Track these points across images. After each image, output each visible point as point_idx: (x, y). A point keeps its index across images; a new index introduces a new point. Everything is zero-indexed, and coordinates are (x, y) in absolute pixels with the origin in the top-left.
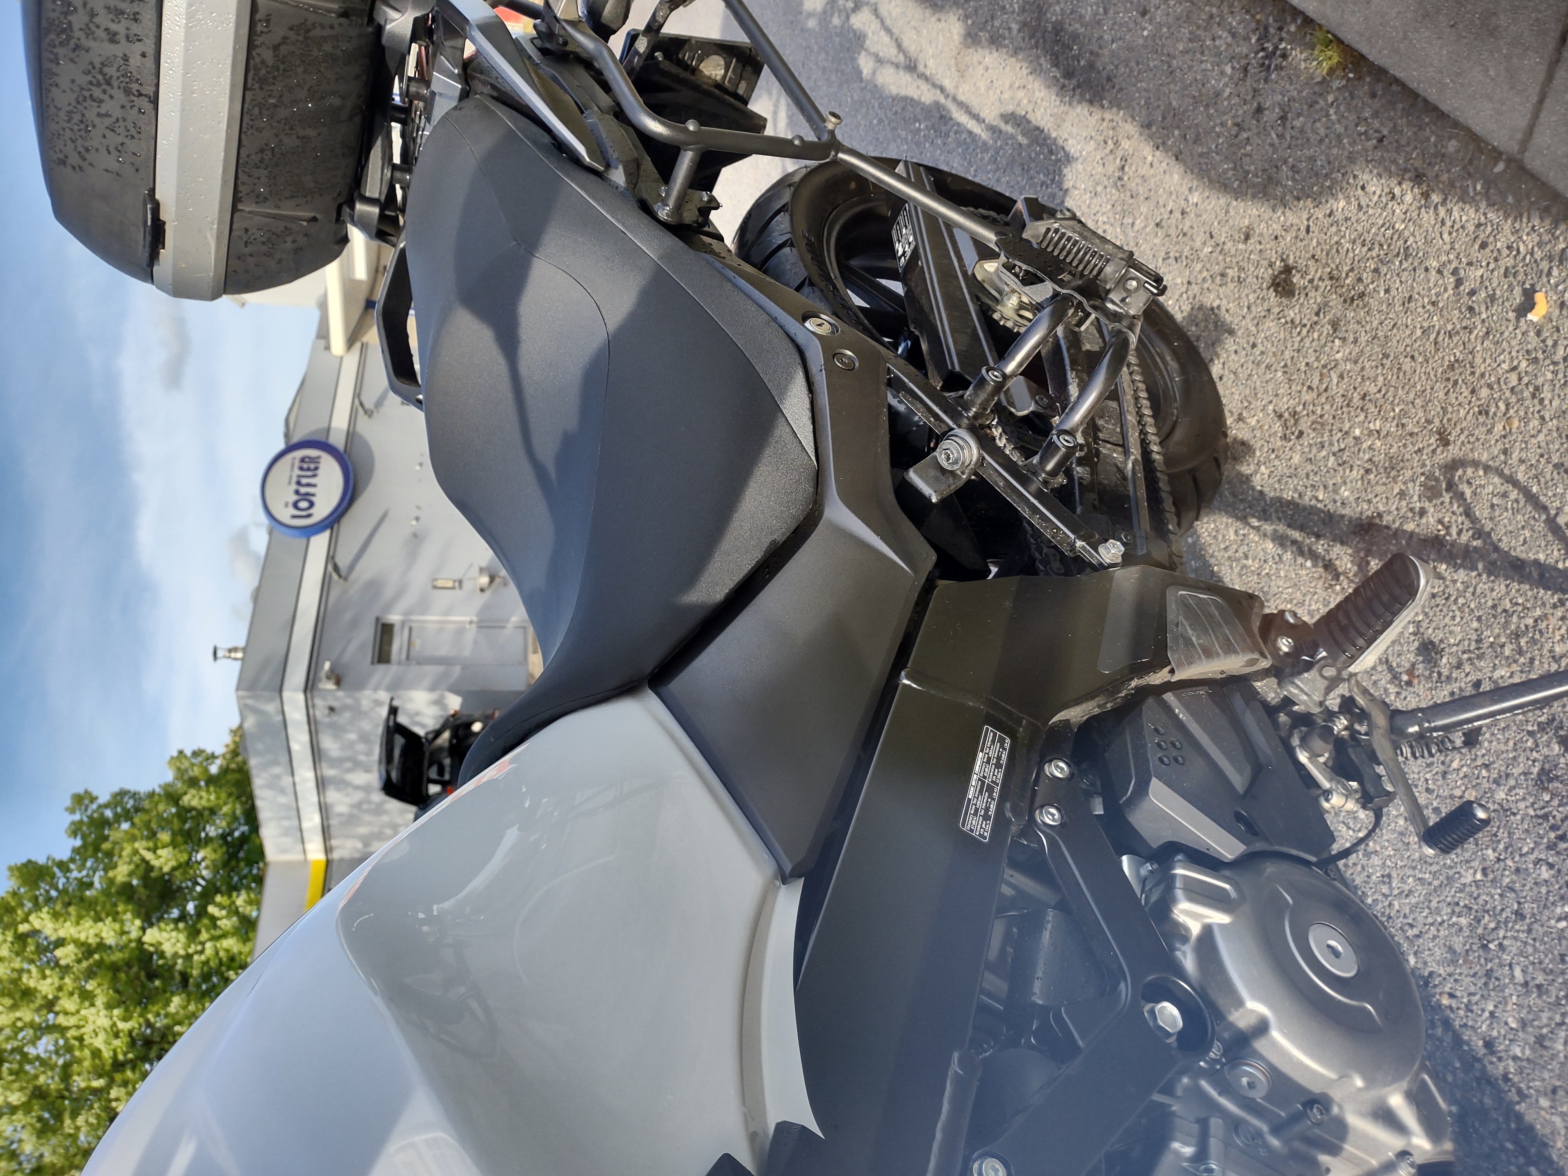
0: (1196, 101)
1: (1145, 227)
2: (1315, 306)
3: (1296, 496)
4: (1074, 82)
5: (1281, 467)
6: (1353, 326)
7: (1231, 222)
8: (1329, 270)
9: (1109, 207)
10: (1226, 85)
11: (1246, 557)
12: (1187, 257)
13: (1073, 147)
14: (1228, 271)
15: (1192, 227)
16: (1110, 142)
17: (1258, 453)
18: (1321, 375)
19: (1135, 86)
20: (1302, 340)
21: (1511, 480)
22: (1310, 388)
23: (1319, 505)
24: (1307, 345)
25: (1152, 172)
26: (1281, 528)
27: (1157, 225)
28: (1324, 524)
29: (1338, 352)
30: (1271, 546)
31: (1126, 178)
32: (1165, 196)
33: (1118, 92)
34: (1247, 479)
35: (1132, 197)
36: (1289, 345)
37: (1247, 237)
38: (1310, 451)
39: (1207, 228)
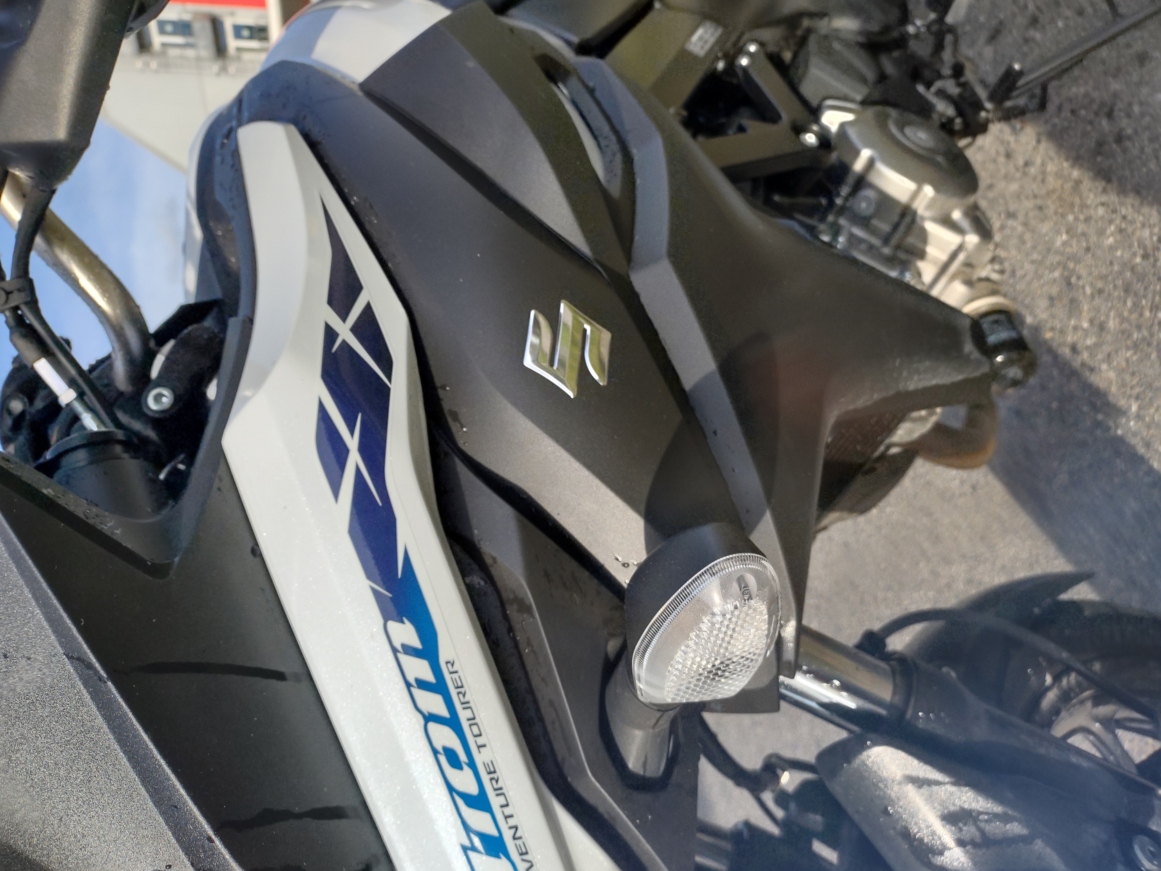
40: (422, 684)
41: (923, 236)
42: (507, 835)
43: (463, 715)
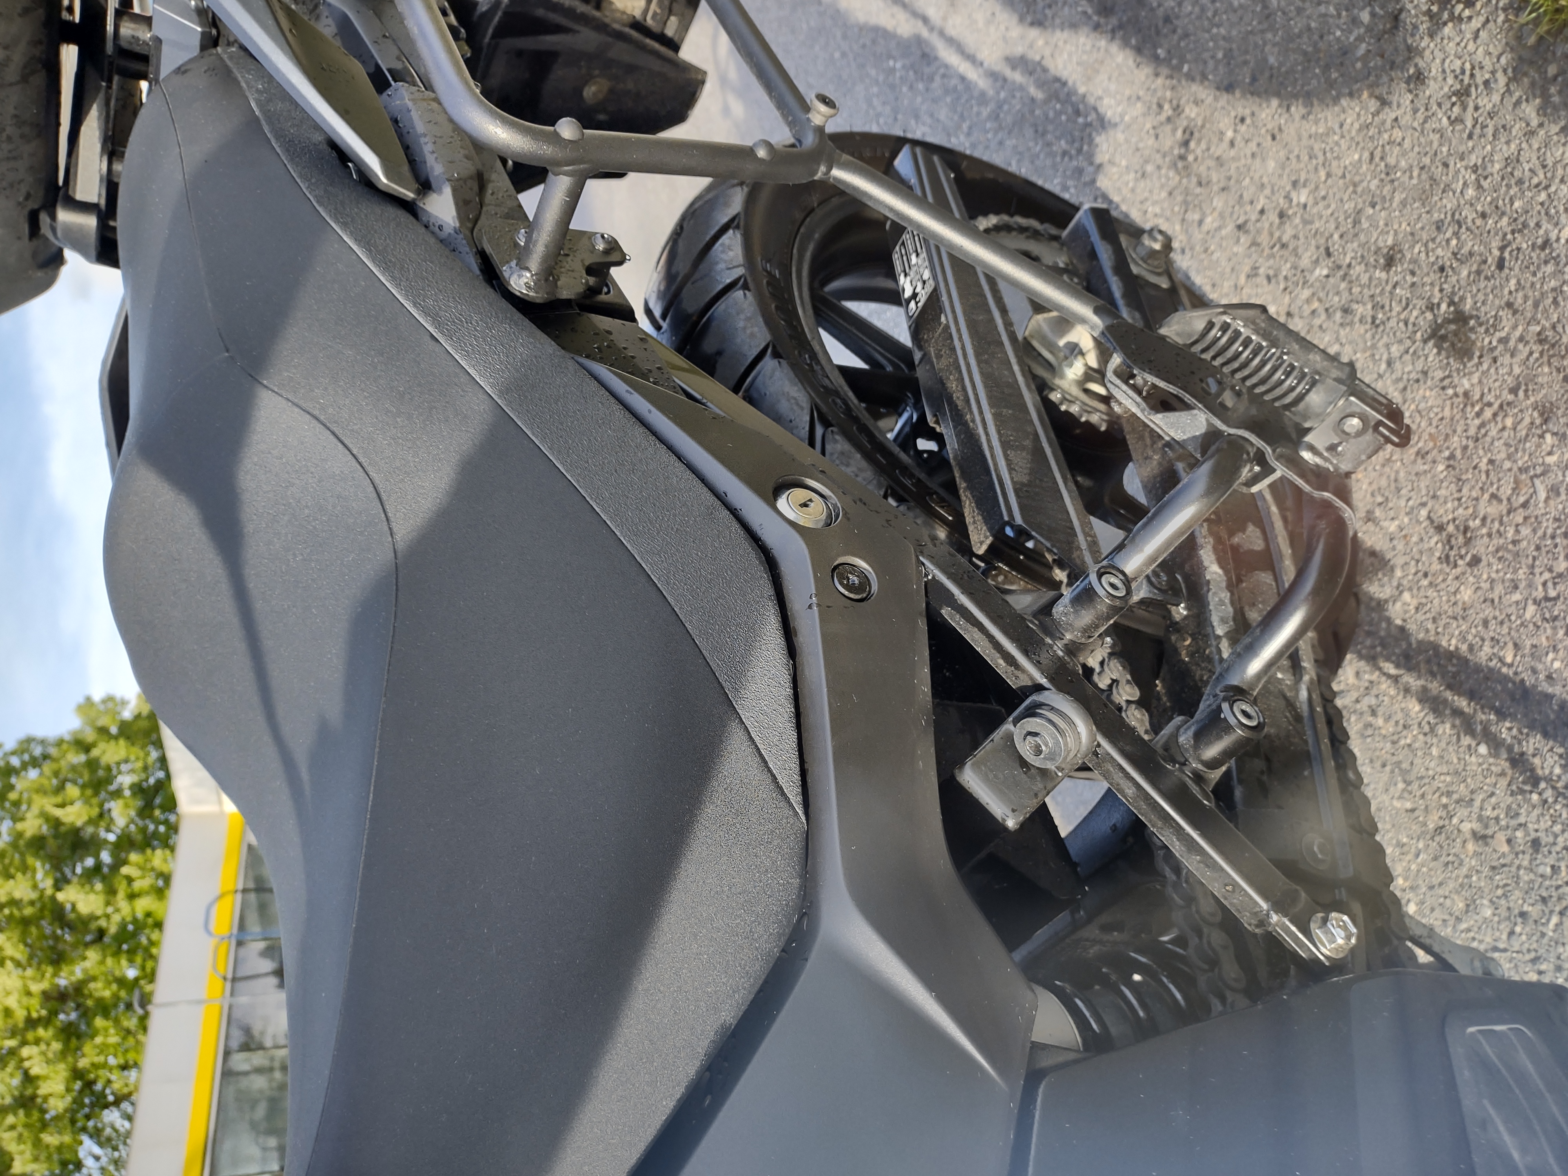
0: (1308, 58)
1: (1219, 228)
2: (1510, 380)
3: (1464, 647)
4: (1114, 21)
5: (1438, 601)
7: (1362, 237)
8: (1538, 329)
9: (1164, 194)
10: (1360, 39)
11: (1374, 713)
12: (1286, 278)
13: (1110, 108)
14: (1355, 306)
15: (1295, 237)
16: (1166, 106)
17: (1398, 573)
18: (1517, 482)
19: (1208, 31)
20: (1483, 425)
22: (1494, 496)
23: (1504, 670)
24: (1493, 432)
25: (1232, 153)
26: (1435, 687)
27: (1239, 227)
28: (1513, 699)
29: (1550, 453)
30: (1417, 708)
31: (1191, 158)
32: (1252, 189)
33: (1181, 39)
34: (1378, 606)
35: (1200, 184)
36: (1459, 429)
37: (1390, 262)
38: (1492, 589)
39: (1322, 241)
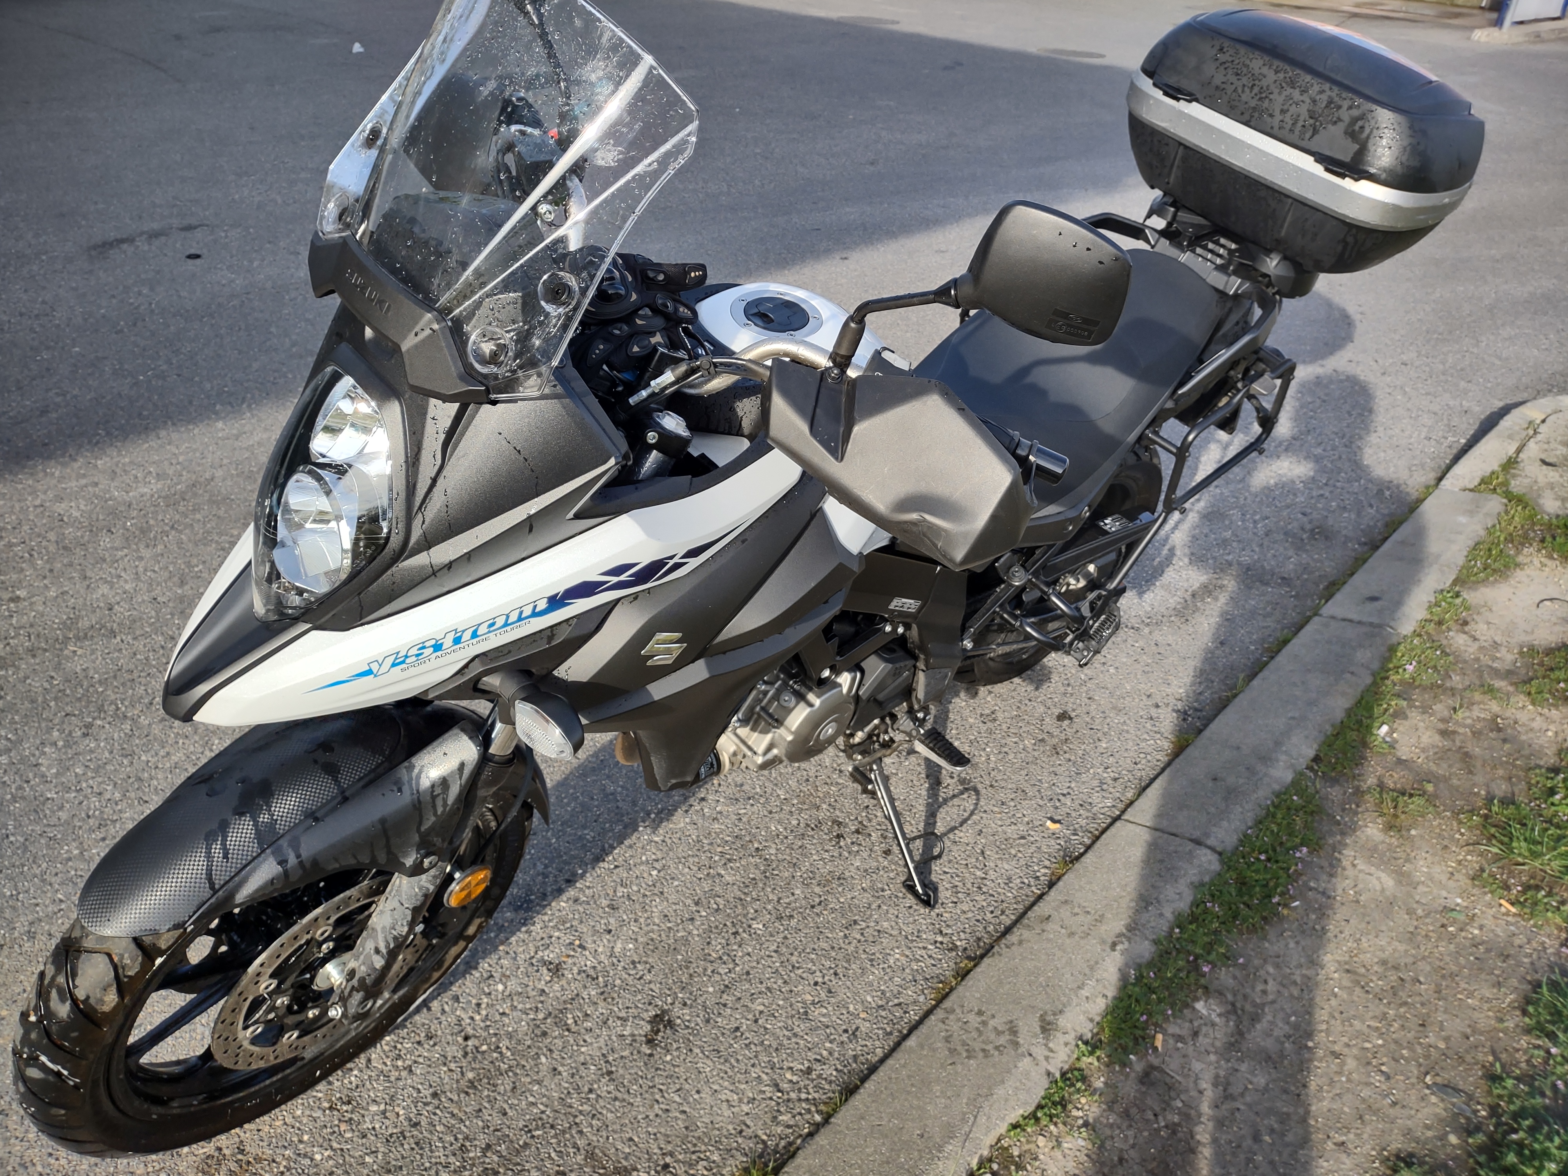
2: (1052, 731)
6: (1042, 749)
8: (1071, 738)
14: (1071, 687)
17: (972, 701)
18: (1016, 733)
20: (1034, 724)
21: (972, 813)
22: (1009, 728)
24: (1032, 727)
29: (1028, 741)
34: (957, 695)
36: (1031, 718)
37: (1089, 698)
38: (976, 727)
40: (521, 613)
41: (765, 732)
42: (461, 645)
43: (508, 628)
